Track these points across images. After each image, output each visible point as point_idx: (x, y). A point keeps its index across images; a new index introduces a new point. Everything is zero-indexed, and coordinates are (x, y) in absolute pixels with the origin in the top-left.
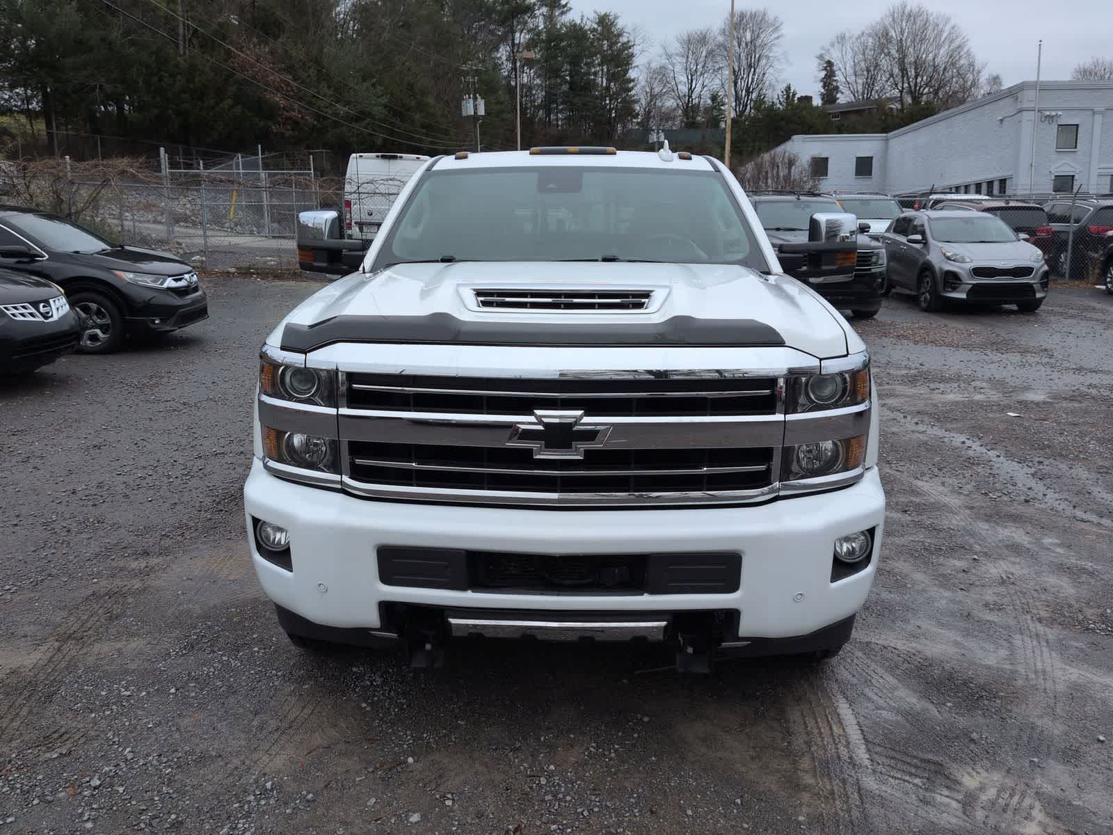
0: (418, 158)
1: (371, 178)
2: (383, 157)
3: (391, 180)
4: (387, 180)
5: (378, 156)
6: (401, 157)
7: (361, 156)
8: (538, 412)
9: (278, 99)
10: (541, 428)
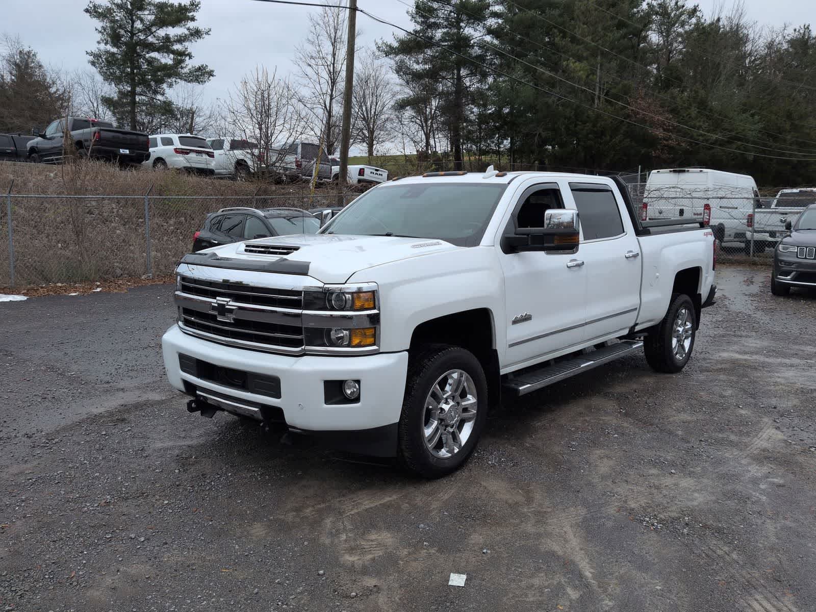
0: (701, 171)
1: (659, 186)
2: (675, 171)
3: (673, 188)
4: (670, 188)
5: (671, 171)
6: (688, 171)
7: (658, 172)
8: (218, 298)
9: (659, 133)
10: (216, 305)
